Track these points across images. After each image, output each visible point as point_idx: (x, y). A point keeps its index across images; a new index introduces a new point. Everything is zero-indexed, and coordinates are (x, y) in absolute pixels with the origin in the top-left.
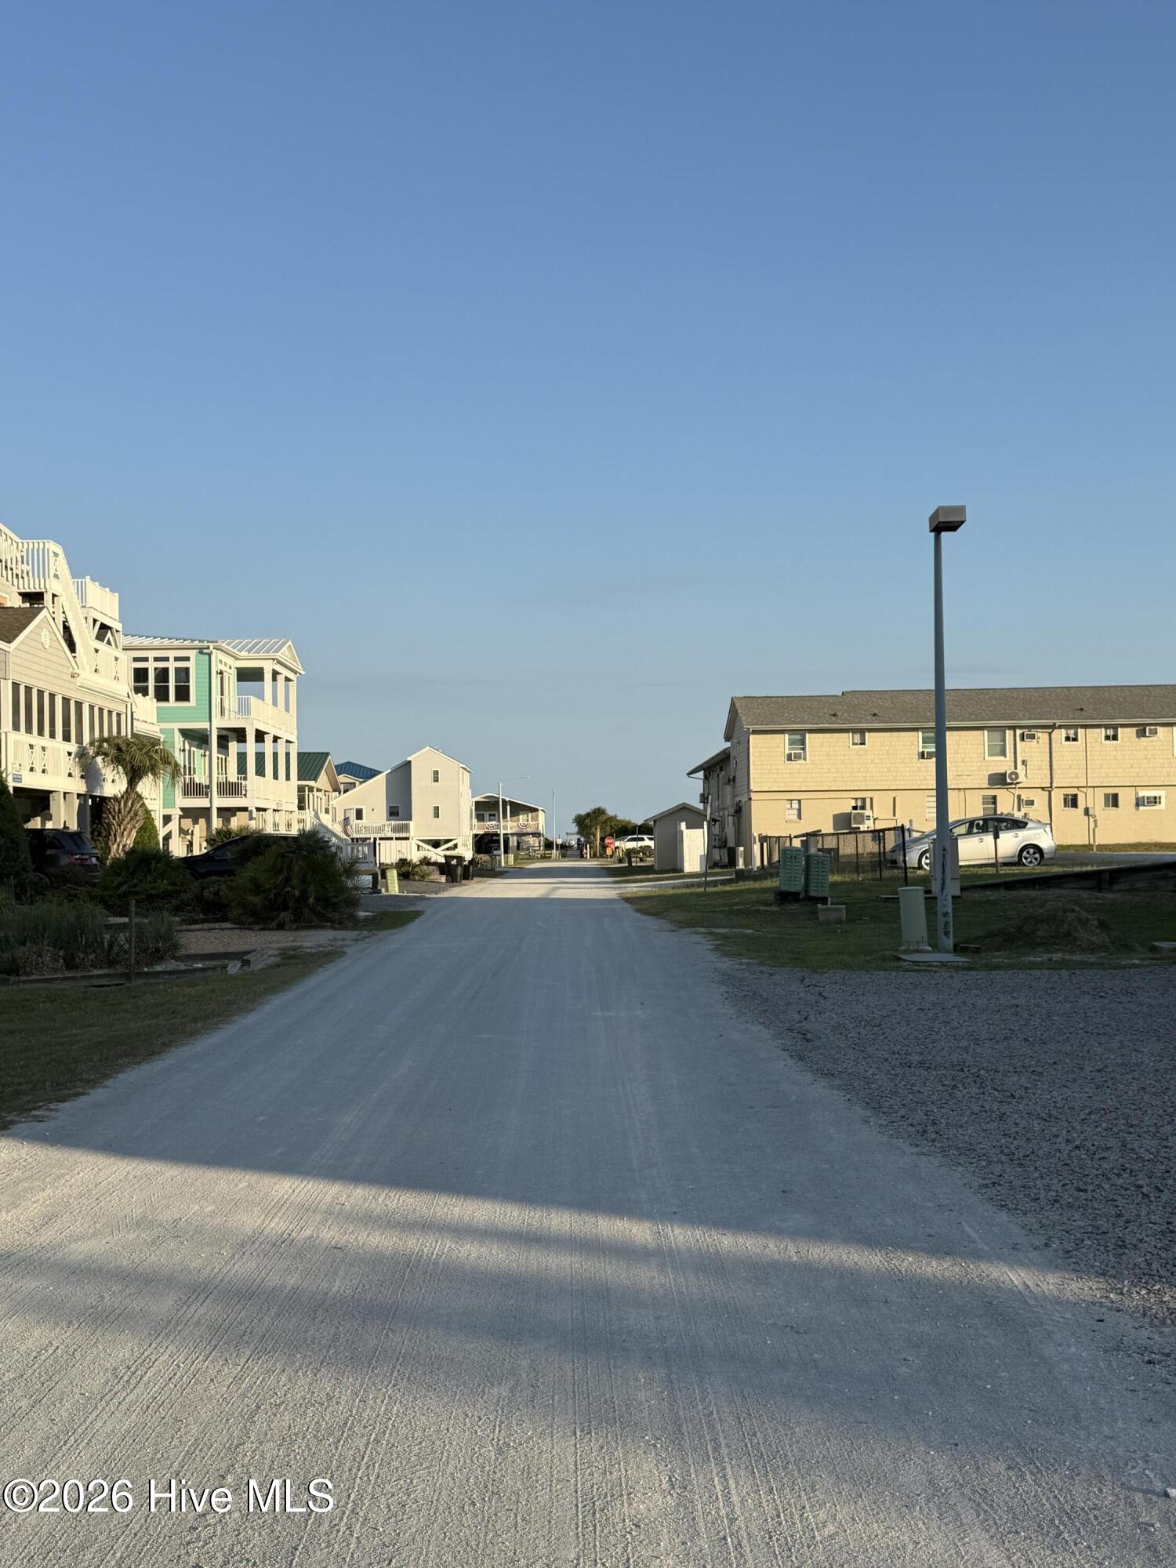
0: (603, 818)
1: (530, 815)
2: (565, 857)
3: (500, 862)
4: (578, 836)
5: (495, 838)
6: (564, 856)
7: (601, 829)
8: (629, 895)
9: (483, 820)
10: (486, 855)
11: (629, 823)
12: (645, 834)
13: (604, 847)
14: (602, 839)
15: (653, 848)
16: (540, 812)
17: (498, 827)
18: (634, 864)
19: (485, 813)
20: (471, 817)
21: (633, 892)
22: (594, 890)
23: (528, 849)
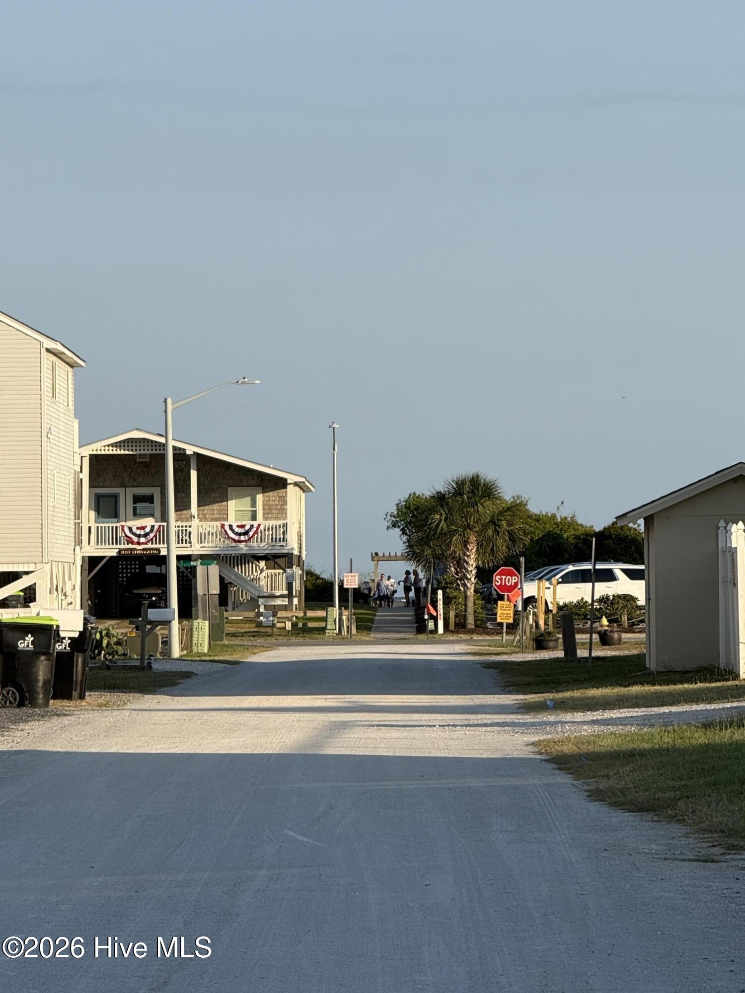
0: (487, 509)
1: (260, 498)
2: (369, 629)
3: (167, 643)
4: (411, 566)
5: (150, 569)
6: (364, 625)
7: (480, 545)
8: (568, 749)
9: (115, 515)
10: (126, 622)
11: (571, 524)
12: (617, 560)
13: (489, 599)
14: (484, 575)
15: (642, 602)
16: (292, 492)
17: (162, 535)
18: (582, 653)
19: (120, 491)
20: (79, 505)
21: (579, 741)
22: (459, 732)
23: (253, 603)
